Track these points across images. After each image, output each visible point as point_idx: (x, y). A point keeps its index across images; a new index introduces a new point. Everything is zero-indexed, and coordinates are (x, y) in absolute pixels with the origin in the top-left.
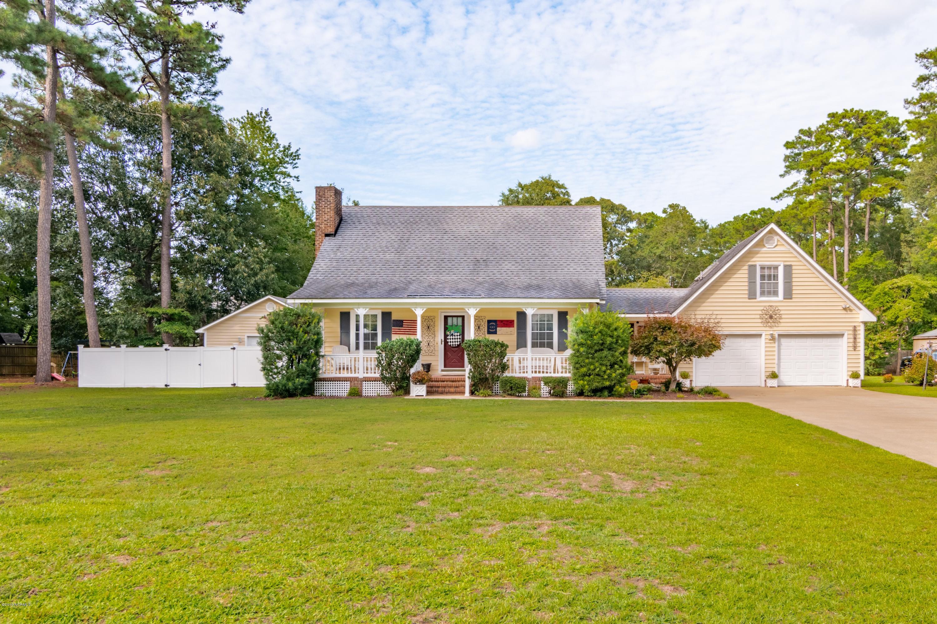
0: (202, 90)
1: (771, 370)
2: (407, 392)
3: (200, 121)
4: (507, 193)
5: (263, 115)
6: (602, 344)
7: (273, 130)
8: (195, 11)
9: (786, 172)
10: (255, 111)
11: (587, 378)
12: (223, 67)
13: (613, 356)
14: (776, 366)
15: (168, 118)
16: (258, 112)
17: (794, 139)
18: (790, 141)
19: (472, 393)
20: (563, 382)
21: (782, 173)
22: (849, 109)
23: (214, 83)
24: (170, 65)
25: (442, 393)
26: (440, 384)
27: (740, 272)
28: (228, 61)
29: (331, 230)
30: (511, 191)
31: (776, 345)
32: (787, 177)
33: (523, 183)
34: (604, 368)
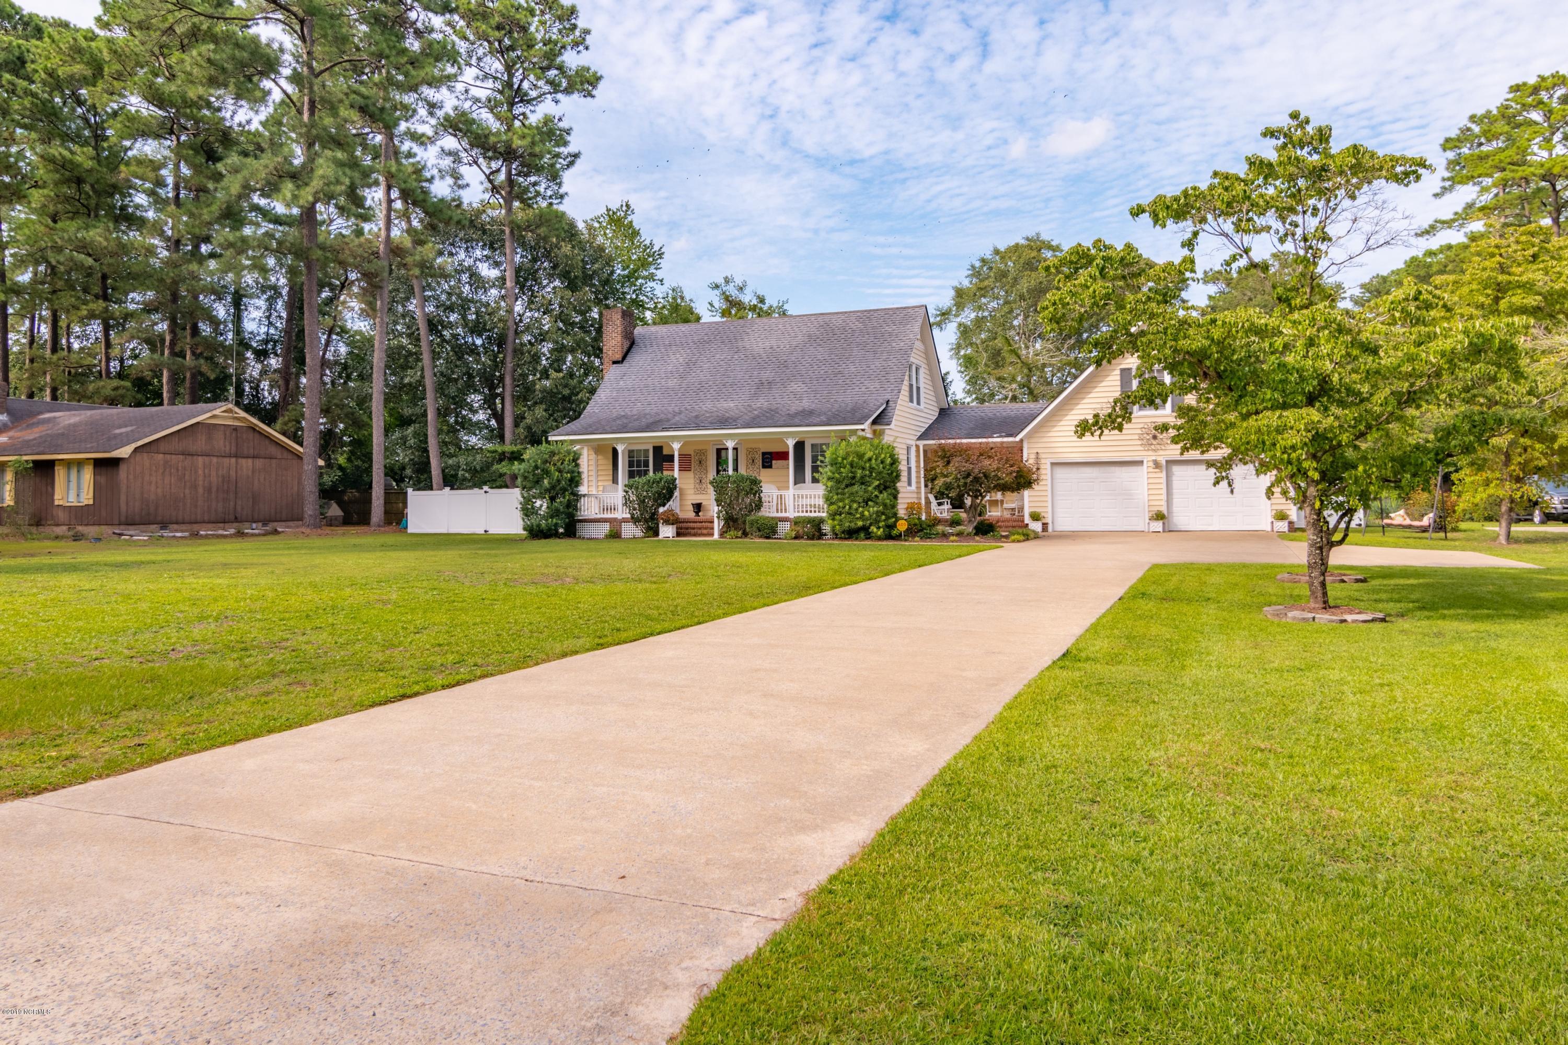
0: (549, 193)
1: (1156, 509)
2: (656, 534)
3: (542, 231)
4: (978, 264)
5: (624, 208)
6: (854, 478)
7: (636, 225)
8: (537, 108)
9: (1444, 189)
10: (614, 206)
11: (838, 517)
12: (571, 164)
13: (866, 491)
14: (1164, 503)
15: (512, 232)
16: (618, 206)
17: (1458, 132)
18: (1453, 136)
19: (722, 535)
20: (817, 524)
21: (1438, 190)
22: (1547, 74)
23: (560, 185)
24: (514, 172)
25: (695, 535)
26: (692, 525)
27: (1110, 378)
28: (576, 156)
29: (618, 357)
30: (983, 261)
31: (1164, 475)
32: (1448, 197)
33: (1002, 248)
34: (855, 506)
